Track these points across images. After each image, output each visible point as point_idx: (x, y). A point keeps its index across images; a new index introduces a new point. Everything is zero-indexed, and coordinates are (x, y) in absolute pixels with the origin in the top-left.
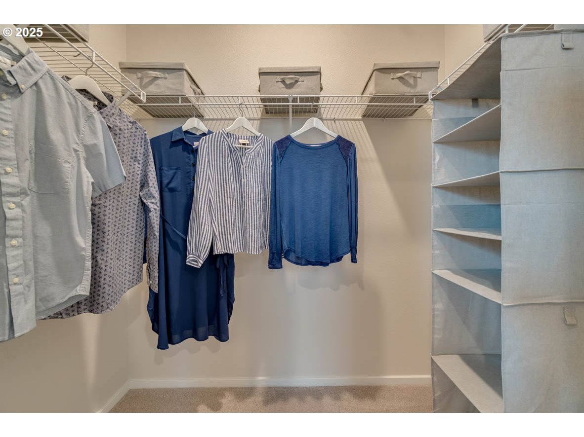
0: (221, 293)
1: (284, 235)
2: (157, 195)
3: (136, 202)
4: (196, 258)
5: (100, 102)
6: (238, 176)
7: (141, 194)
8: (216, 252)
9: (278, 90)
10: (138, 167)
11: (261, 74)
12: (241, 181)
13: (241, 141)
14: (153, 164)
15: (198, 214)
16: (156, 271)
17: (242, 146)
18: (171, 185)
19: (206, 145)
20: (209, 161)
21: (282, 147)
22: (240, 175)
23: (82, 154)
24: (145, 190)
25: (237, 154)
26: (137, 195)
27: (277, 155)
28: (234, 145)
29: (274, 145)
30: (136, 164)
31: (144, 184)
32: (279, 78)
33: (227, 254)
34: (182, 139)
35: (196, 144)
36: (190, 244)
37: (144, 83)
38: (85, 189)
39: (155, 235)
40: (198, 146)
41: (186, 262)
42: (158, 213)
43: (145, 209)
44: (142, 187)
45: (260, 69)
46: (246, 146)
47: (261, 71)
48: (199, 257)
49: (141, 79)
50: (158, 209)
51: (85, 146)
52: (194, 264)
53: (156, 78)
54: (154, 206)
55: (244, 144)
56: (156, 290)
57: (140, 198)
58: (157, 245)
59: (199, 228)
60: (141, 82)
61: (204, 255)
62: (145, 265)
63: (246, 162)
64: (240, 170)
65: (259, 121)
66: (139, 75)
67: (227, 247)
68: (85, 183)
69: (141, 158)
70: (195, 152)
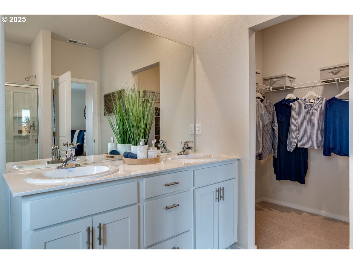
0: (301, 164)
1: (330, 141)
2: (277, 126)
3: (271, 128)
4: (291, 148)
5: (261, 99)
6: (309, 116)
7: (272, 125)
8: (299, 146)
9: (329, 76)
10: (271, 116)
11: (321, 70)
12: (310, 118)
13: (311, 101)
14: (276, 115)
15: (291, 132)
16: (277, 151)
17: (311, 103)
18: (281, 121)
19: (295, 105)
20: (296, 111)
21: (331, 102)
22: (310, 115)
23: (259, 116)
24: (273, 124)
25: (308, 107)
26: (271, 125)
27: (327, 106)
28: (307, 104)
29: (326, 102)
30: (270, 115)
31: (273, 122)
32: (330, 71)
33: (304, 148)
34: (286, 103)
35: (291, 104)
36: (288, 143)
37: (271, 83)
38: (260, 126)
39: (276, 138)
40: (292, 105)
41: (287, 149)
42: (278, 131)
43: (273, 130)
44: (272, 123)
45: (320, 69)
46: (313, 103)
47: (321, 69)
48: (292, 148)
49: (270, 82)
50: (278, 130)
51: (260, 114)
52: (290, 150)
53: (275, 81)
54: (276, 129)
55: (312, 102)
56: (276, 157)
57: (272, 127)
58: (277, 142)
59: (292, 137)
60: (270, 83)
61: (294, 147)
62: (273, 149)
63: (313, 111)
64: (310, 114)
65: (323, 86)
66: (270, 81)
67: (304, 145)
68: (260, 124)
69: (272, 113)
70: (290, 107)
